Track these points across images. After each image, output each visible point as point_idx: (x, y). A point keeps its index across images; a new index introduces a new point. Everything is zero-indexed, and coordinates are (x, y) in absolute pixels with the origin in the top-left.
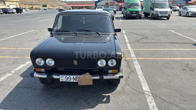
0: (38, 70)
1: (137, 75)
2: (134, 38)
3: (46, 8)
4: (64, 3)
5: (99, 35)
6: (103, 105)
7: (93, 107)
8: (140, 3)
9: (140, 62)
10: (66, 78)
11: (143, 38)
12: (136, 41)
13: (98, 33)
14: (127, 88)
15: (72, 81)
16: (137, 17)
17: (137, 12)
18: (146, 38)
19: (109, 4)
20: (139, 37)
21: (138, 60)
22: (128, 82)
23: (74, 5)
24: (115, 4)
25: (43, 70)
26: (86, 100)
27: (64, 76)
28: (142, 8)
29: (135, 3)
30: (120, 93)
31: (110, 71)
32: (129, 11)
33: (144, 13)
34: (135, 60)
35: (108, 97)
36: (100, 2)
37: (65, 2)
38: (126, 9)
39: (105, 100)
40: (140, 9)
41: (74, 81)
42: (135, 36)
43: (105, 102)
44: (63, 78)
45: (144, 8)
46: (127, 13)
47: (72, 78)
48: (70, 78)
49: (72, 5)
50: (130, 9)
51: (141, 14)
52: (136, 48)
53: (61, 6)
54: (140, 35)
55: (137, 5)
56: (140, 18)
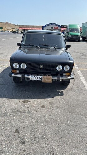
0: (14, 71)
1: (81, 79)
2: (76, 55)
3: (2, 30)
4: (16, 27)
5: (55, 49)
6: (59, 97)
7: (53, 97)
8: (79, 29)
9: (81, 71)
10: (35, 77)
11: (83, 56)
12: (77, 57)
13: (55, 48)
14: (74, 87)
15: (38, 79)
16: (76, 40)
17: (77, 36)
18: (85, 55)
19: (54, 29)
20: (79, 55)
21: (80, 70)
22: (74, 84)
23: (25, 29)
24: (59, 29)
25: (18, 71)
26: (47, 94)
27: (33, 76)
28: (81, 33)
29: (75, 29)
30: (69, 90)
31: (65, 74)
32: (71, 35)
33: (82, 37)
34: (78, 70)
35: (62, 92)
36: (46, 27)
37: (18, 25)
38: (68, 33)
39: (60, 93)
40: (79, 34)
41: (40, 80)
42: (76, 54)
43: (60, 95)
44: (32, 77)
45: (82, 33)
46: (69, 36)
47: (38, 78)
48: (37, 77)
49: (24, 29)
50: (72, 33)
51: (80, 38)
52: (78, 62)
53: (14, 29)
54: (80, 53)
55: (77, 30)
56: (79, 41)
